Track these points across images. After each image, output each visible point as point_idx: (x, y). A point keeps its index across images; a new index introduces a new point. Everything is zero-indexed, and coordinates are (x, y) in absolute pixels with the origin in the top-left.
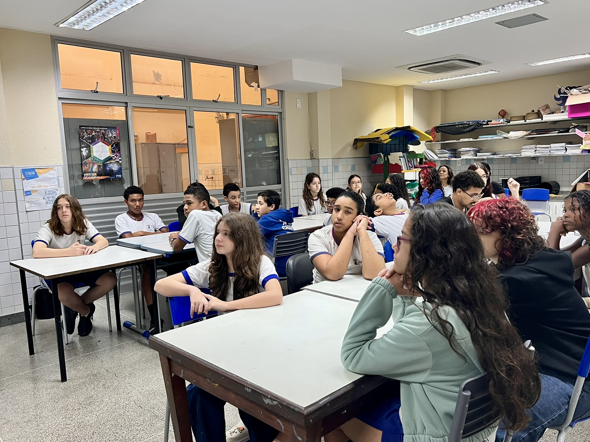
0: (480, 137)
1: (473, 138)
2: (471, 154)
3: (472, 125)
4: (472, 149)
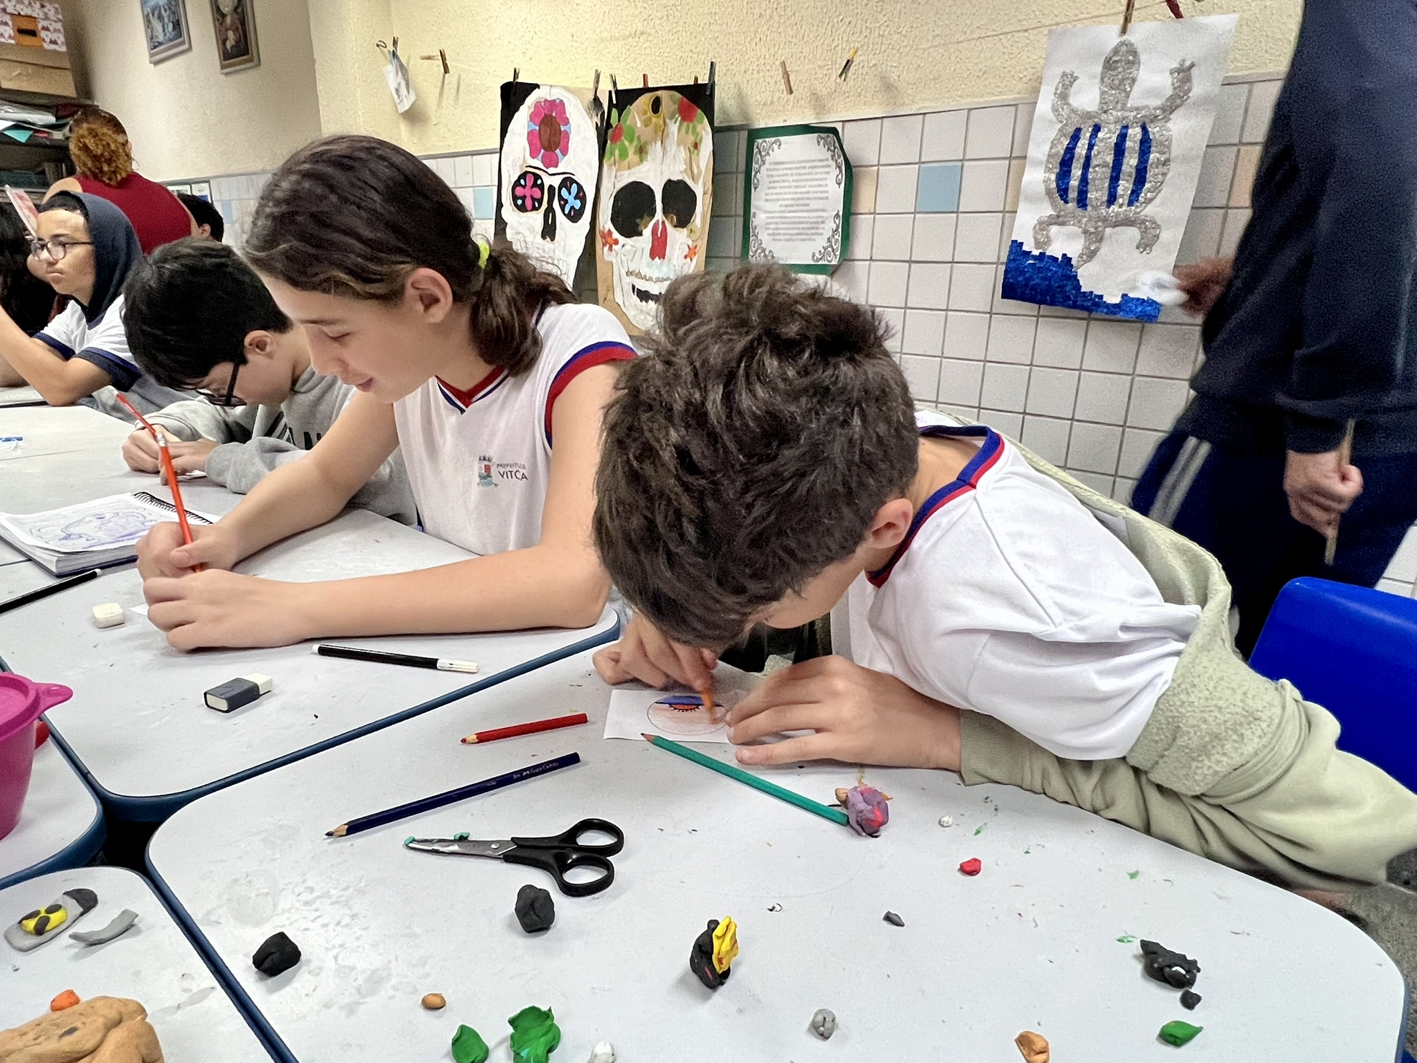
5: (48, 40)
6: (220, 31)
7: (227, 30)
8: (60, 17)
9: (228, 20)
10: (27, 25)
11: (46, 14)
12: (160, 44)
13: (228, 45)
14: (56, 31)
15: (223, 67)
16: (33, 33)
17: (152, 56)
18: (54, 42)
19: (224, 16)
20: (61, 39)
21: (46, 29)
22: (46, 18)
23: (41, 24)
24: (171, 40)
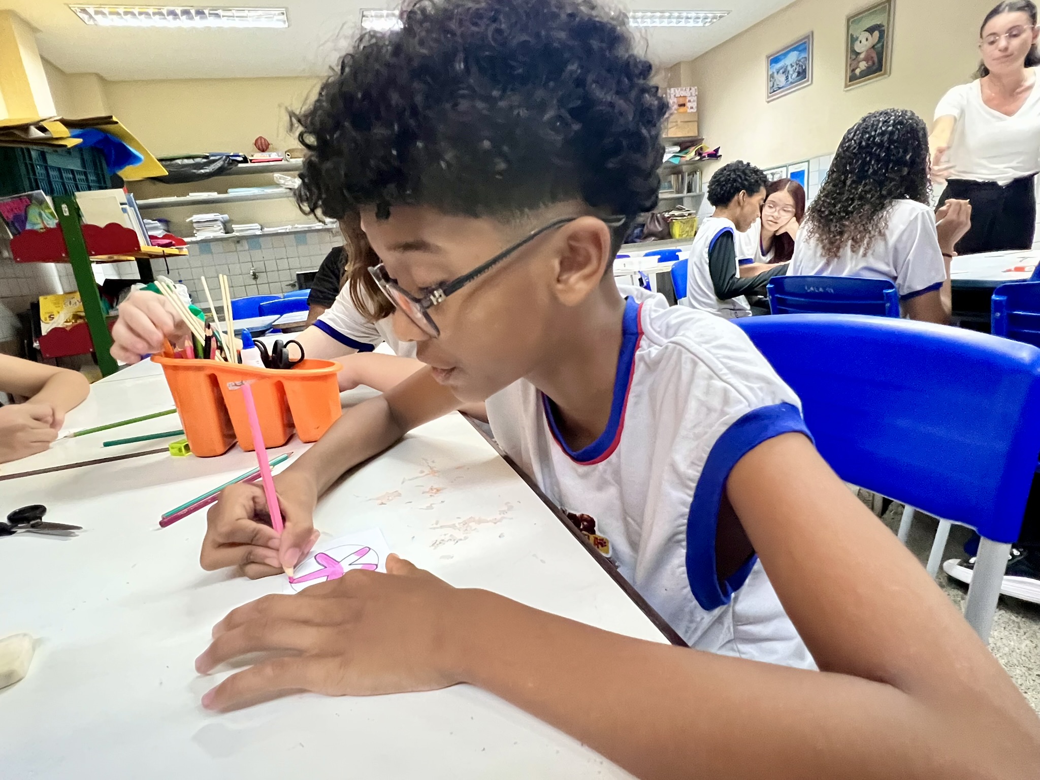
0: (229, 190)
1: (219, 193)
2: (219, 228)
3: (214, 161)
4: (219, 217)
5: (689, 107)
6: (850, 65)
7: (859, 62)
8: (697, 93)
9: (862, 56)
10: (681, 102)
11: (691, 93)
12: (780, 88)
13: (858, 71)
14: (694, 101)
15: (846, 86)
16: (684, 105)
17: (768, 97)
18: (692, 108)
19: (858, 54)
20: (694, 105)
21: (690, 101)
22: (691, 95)
23: (688, 99)
24: (792, 83)
